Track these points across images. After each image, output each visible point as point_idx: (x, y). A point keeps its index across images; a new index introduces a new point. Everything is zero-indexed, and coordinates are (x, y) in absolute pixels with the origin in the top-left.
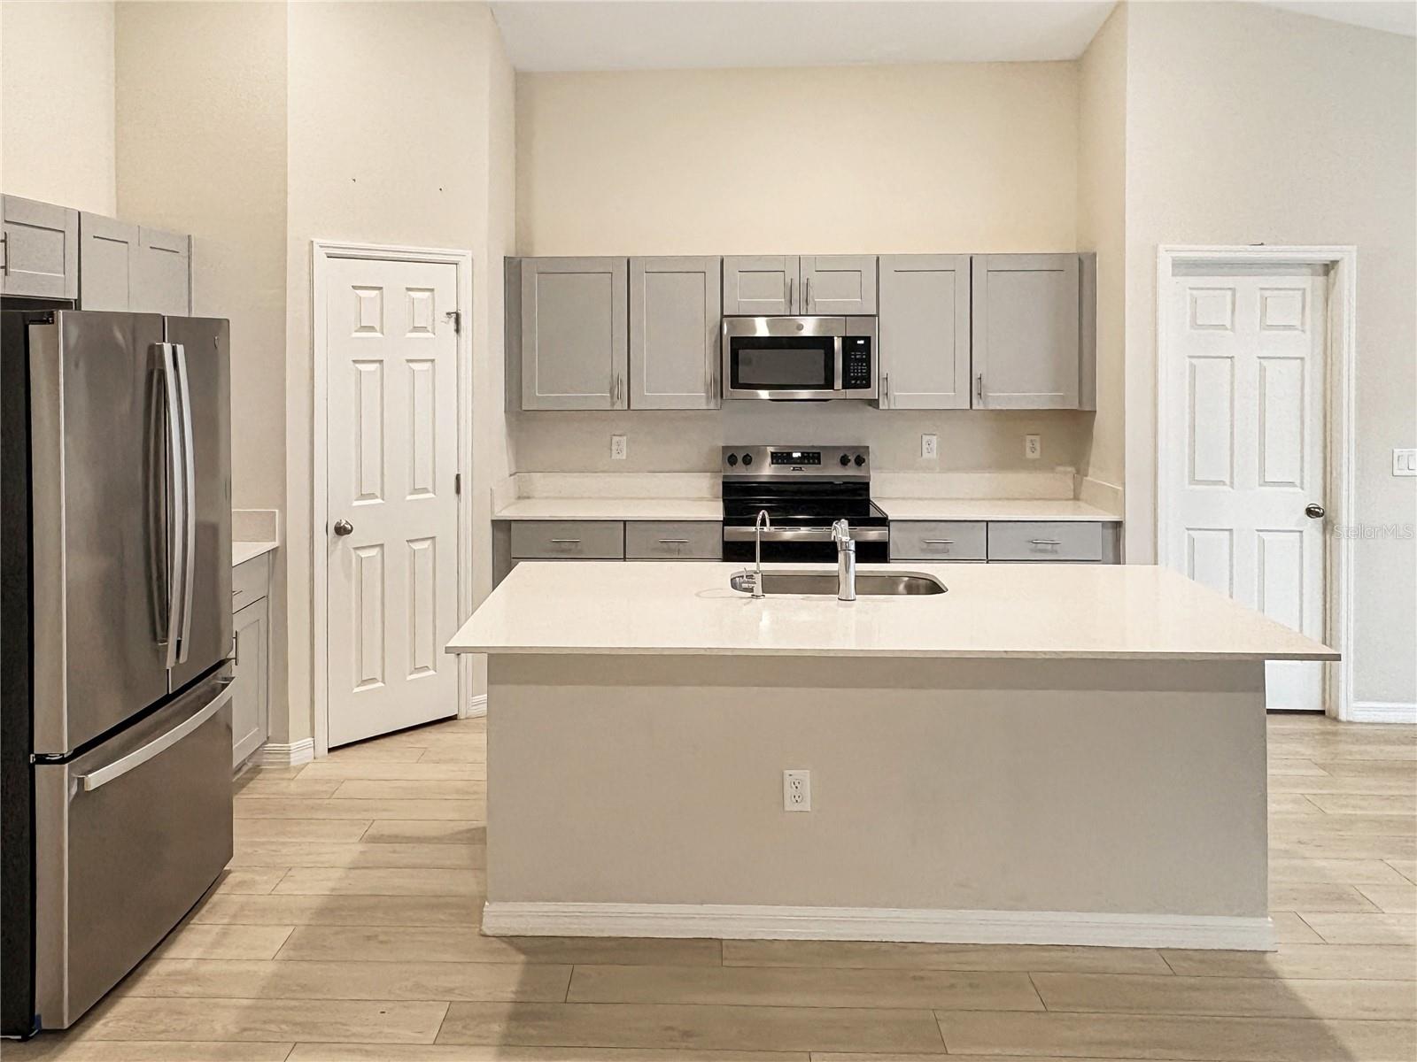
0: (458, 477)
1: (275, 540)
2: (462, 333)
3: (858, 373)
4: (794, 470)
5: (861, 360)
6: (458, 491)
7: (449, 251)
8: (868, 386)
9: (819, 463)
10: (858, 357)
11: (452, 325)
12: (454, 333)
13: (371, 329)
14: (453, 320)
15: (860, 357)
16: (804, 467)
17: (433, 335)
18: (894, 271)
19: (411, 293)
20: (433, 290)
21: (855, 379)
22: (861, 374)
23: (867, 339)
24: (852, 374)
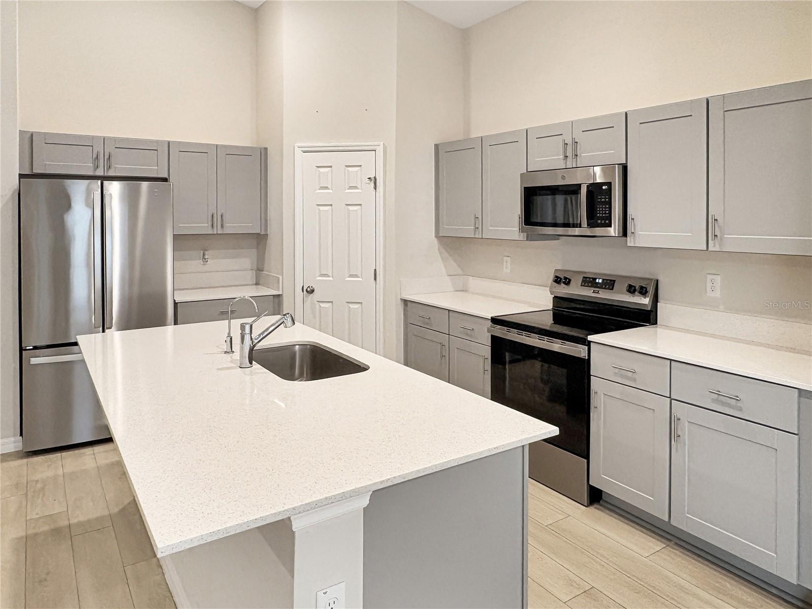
0: (375, 270)
1: (279, 291)
2: (377, 188)
3: (602, 214)
4: (594, 292)
5: (605, 203)
6: (375, 279)
7: (369, 143)
8: (610, 225)
9: (612, 289)
11: (372, 185)
12: (373, 189)
13: (327, 188)
14: (373, 181)
15: (604, 200)
16: (601, 291)
17: (361, 191)
18: (640, 123)
19: (348, 168)
20: (361, 166)
21: (599, 218)
22: (604, 215)
23: (609, 184)
24: (598, 215)
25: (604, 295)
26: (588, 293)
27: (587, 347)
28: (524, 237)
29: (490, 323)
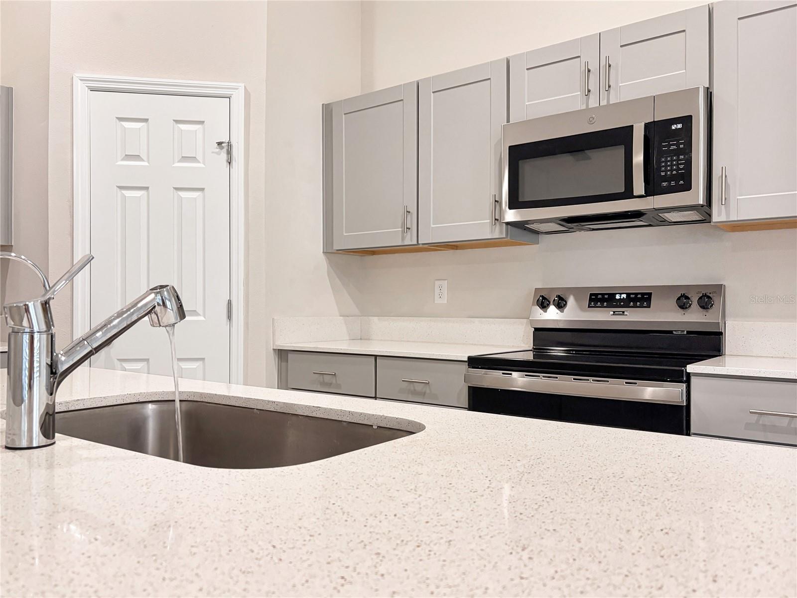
0: (230, 303)
2: (234, 163)
3: (672, 170)
4: (614, 314)
5: (678, 152)
6: (229, 317)
7: (219, 84)
8: (687, 187)
9: (649, 306)
10: (672, 147)
11: (224, 155)
12: (225, 164)
13: (137, 157)
14: (225, 150)
15: (675, 147)
16: (627, 311)
17: (204, 166)
18: (739, 19)
19: (179, 125)
20: (203, 122)
21: (665, 179)
22: (674, 172)
23: (687, 121)
24: (663, 174)
25: (634, 317)
26: (603, 317)
27: (685, 385)
28: (501, 232)
29: (466, 366)
